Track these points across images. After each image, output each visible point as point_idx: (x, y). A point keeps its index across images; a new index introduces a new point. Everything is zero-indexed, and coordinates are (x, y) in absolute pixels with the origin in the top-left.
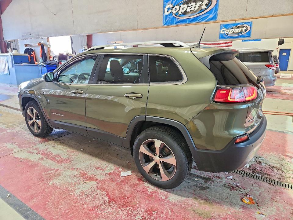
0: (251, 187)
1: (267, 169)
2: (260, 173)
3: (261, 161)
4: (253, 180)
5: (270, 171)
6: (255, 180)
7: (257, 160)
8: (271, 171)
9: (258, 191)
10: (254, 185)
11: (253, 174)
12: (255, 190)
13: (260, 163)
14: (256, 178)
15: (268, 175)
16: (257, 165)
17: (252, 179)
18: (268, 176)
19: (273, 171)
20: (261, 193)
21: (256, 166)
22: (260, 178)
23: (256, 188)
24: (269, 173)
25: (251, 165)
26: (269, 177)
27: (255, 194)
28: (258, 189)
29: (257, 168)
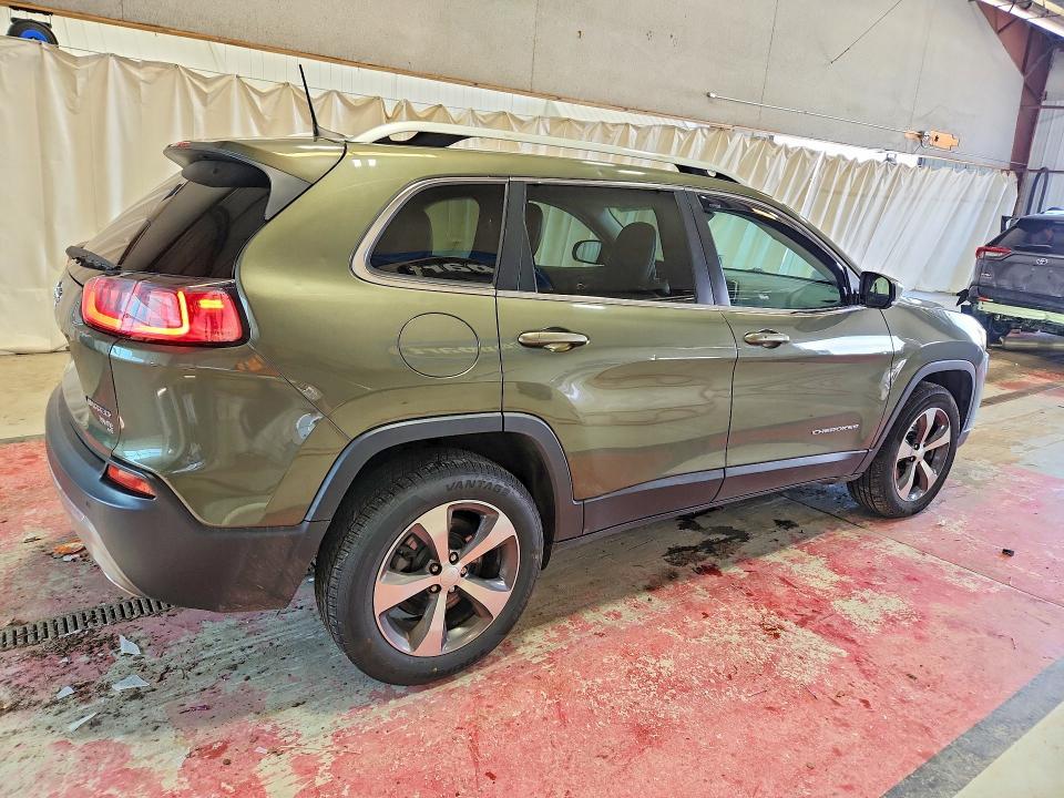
0: (79, 582)
1: (41, 679)
2: (66, 648)
3: (83, 707)
4: (82, 607)
5: (28, 677)
6: (75, 610)
7: (102, 700)
8: (23, 680)
9: (57, 583)
10: (71, 592)
11: (90, 625)
12: (63, 580)
13: (82, 692)
14: (74, 618)
15: (34, 654)
16: (90, 674)
17: (87, 605)
18: (33, 648)
19: (15, 683)
20: (45, 580)
21: (93, 664)
22: (60, 627)
23: (65, 584)
24: (28, 665)
25: (117, 657)
26: (28, 649)
27: (61, 570)
28: (56, 588)
29: (85, 658)
